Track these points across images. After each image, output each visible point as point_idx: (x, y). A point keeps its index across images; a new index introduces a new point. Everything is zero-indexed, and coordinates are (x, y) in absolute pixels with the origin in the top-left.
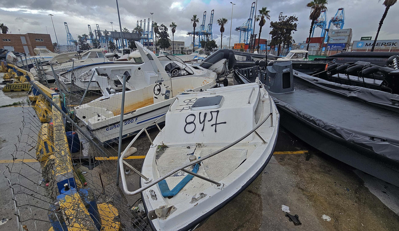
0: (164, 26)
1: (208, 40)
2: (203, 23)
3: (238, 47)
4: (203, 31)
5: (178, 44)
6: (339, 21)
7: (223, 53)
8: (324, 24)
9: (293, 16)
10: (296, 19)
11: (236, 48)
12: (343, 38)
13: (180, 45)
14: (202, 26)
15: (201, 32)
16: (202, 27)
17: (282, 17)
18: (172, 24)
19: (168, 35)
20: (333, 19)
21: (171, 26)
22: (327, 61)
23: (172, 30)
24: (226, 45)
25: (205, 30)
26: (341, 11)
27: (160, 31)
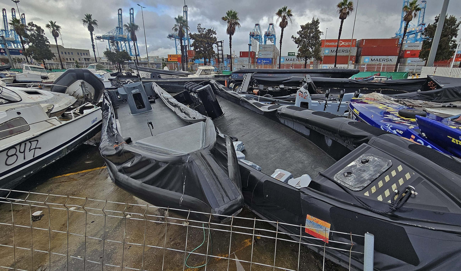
0: (36, 26)
1: (117, 50)
2: (119, 25)
3: (174, 59)
4: (121, 36)
5: (78, 53)
6: (272, 35)
7: (74, 73)
8: (260, 37)
9: (211, 29)
10: (215, 33)
11: (171, 61)
12: (269, 53)
13: (83, 55)
14: (118, 29)
15: (119, 37)
16: (120, 30)
17: (201, 29)
18: (50, 24)
19: (46, 40)
20: (266, 33)
21: (48, 26)
22: (225, 78)
23: (52, 32)
24: (158, 57)
25: (124, 34)
26: (272, 26)
27: (29, 33)
